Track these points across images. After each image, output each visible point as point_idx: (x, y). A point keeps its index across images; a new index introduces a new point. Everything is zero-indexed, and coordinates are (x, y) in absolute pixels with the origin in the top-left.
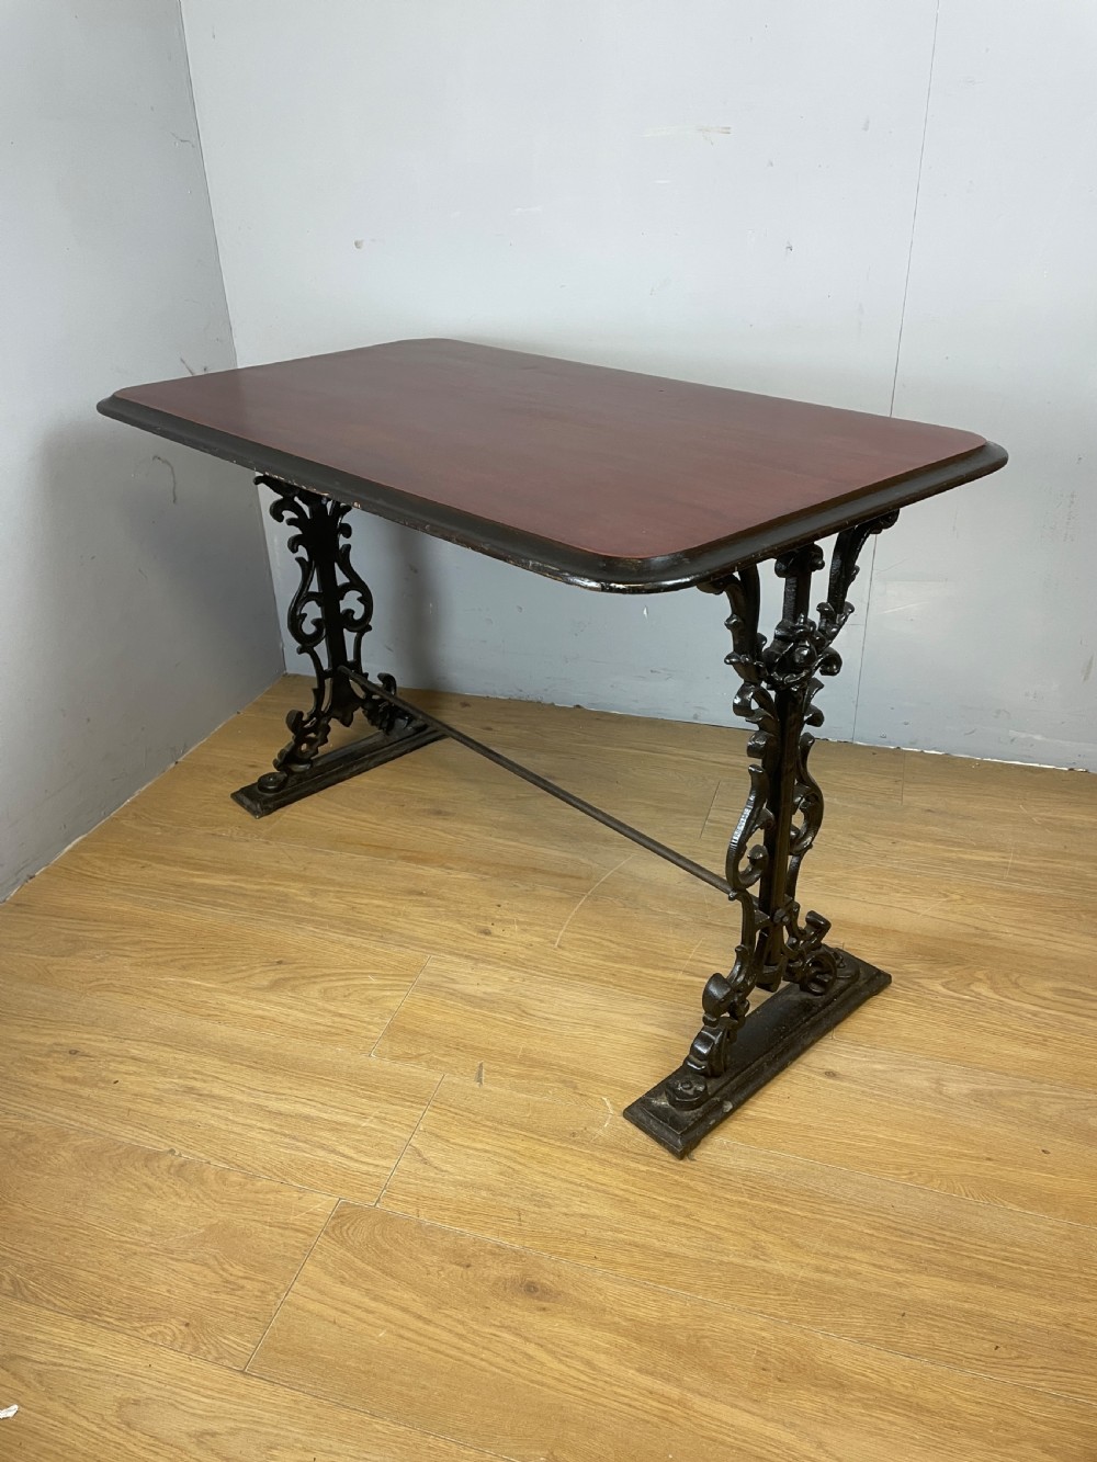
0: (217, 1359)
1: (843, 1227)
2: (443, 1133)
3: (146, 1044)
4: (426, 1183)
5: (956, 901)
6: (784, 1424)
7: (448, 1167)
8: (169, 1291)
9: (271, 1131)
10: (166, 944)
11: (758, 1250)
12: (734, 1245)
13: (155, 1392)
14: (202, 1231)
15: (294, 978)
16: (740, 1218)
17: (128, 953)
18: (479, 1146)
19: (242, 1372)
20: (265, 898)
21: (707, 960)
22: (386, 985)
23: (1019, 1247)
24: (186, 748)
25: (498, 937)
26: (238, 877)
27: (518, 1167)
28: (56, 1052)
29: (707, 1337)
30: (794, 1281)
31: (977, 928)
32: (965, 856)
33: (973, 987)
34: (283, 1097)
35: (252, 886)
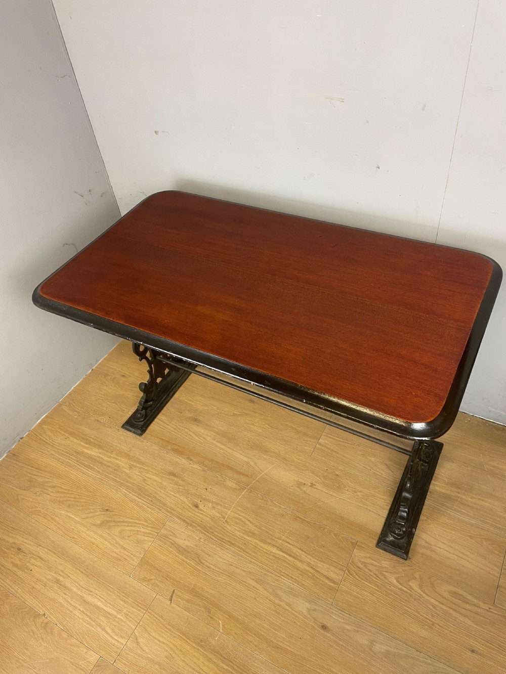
2: (149, 629)
3: (46, 550)
4: (136, 656)
7: (145, 648)
9: (83, 612)
10: (66, 490)
14: (48, 660)
15: (111, 521)
17: (49, 493)
18: (160, 639)
20: (110, 467)
22: (146, 533)
24: (97, 361)
25: (201, 510)
26: (103, 451)
27: (174, 655)
28: (13, 547)
34: (91, 593)
35: (106, 458)
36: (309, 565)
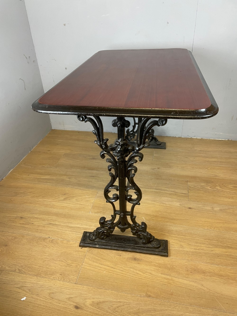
0: (69, 281)
1: (198, 240)
3: (38, 214)
5: (209, 169)
6: (194, 282)
8: (55, 268)
9: (71, 231)
10: (38, 192)
11: (182, 246)
12: (176, 246)
13: (57, 290)
14: (60, 254)
15: (69, 197)
16: (176, 240)
17: (29, 195)
19: (76, 283)
20: (58, 180)
21: (159, 186)
22: (90, 197)
23: (235, 240)
24: (33, 147)
26: (51, 176)
28: (17, 218)
29: (174, 265)
30: (190, 252)
31: (215, 175)
32: (210, 160)
33: (216, 188)
34: (72, 223)
35: (55, 178)
36: (172, 191)
